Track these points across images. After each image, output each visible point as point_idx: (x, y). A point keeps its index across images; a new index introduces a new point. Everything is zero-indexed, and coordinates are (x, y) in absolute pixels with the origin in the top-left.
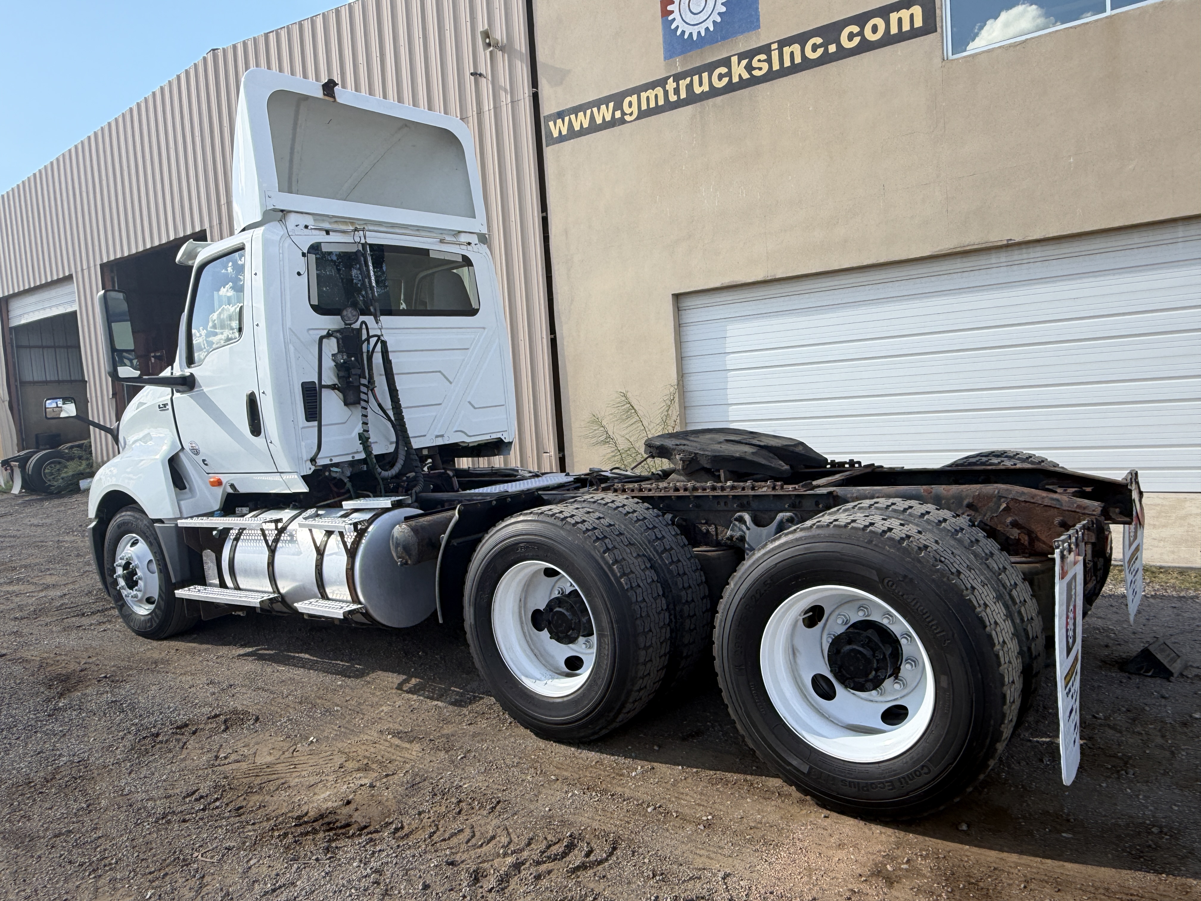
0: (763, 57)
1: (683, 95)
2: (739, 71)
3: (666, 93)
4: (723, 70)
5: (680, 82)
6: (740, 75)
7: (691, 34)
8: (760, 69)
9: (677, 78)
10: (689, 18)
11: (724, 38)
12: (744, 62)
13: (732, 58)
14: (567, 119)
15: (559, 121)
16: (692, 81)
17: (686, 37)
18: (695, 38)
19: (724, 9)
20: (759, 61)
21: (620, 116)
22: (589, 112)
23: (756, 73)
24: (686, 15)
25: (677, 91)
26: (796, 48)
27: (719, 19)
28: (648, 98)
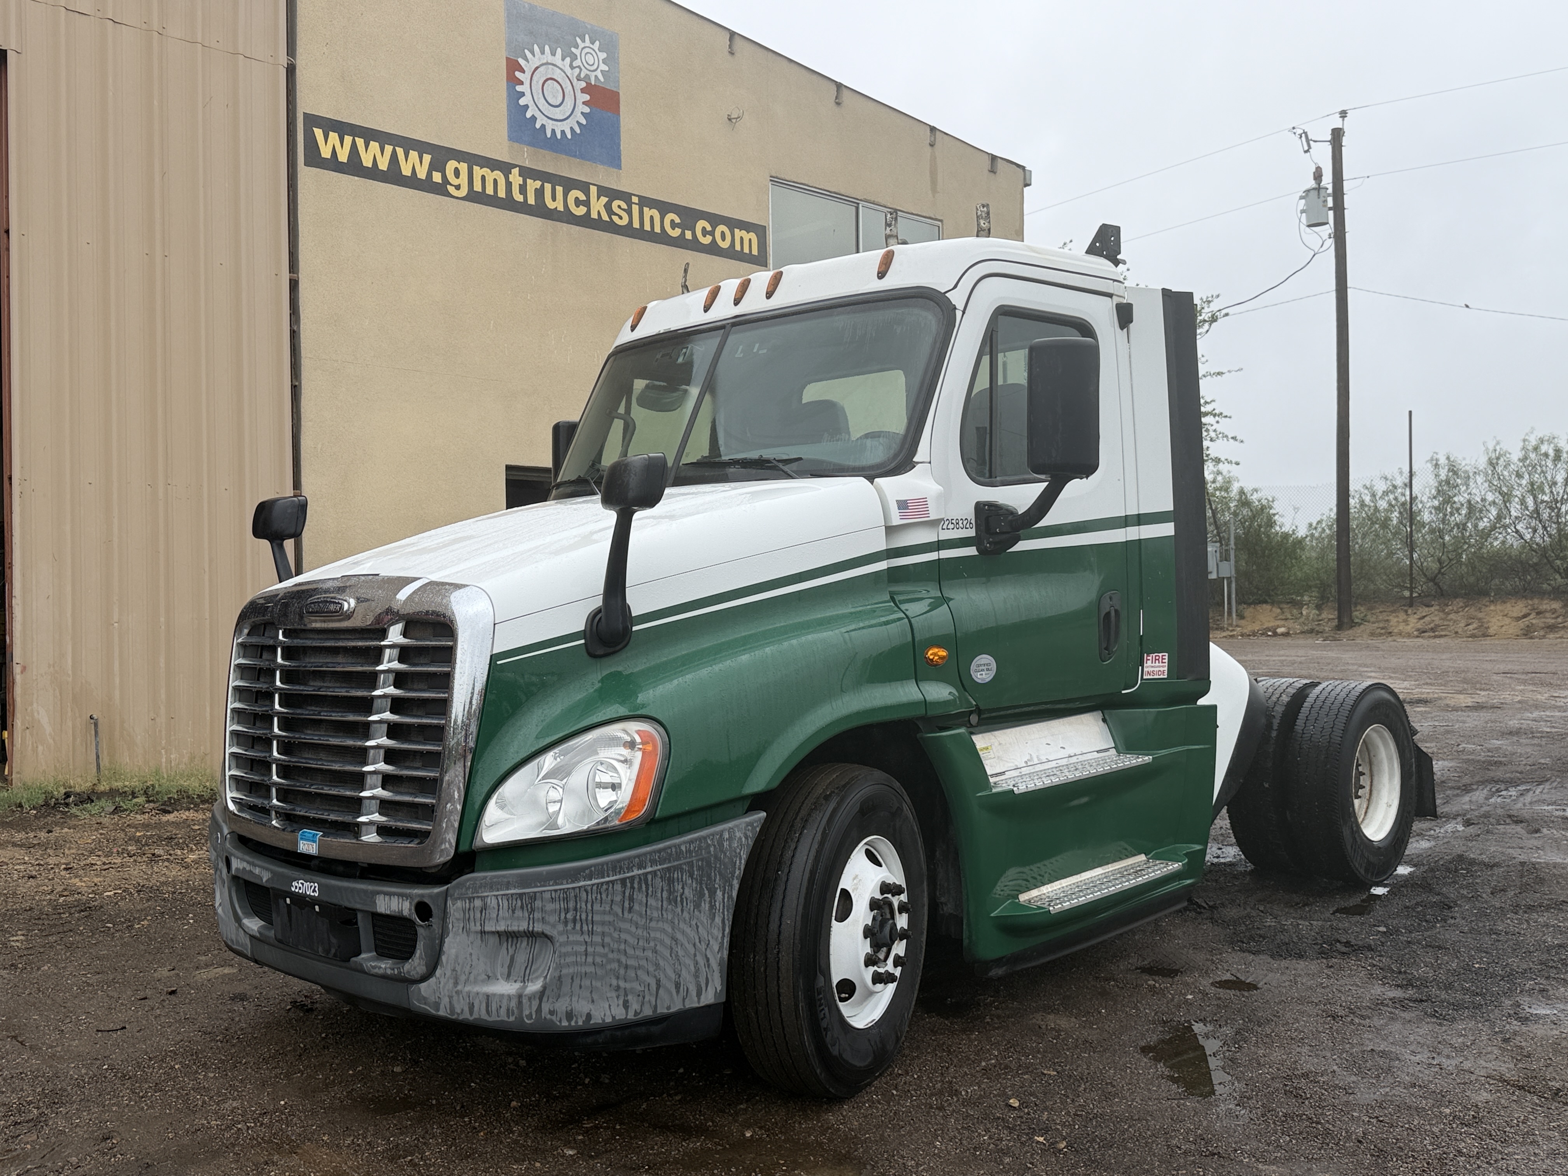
0: (624, 206)
1: (531, 201)
2: (598, 206)
3: (509, 185)
4: (582, 197)
5: (529, 181)
6: (599, 212)
7: (543, 126)
8: (621, 218)
9: (527, 173)
10: (541, 103)
11: (582, 157)
12: (604, 200)
13: (591, 186)
14: (348, 140)
15: (334, 137)
16: (542, 186)
17: (538, 126)
18: (549, 135)
19: (584, 122)
20: (619, 207)
21: (440, 181)
22: (389, 149)
23: (615, 218)
24: (539, 98)
25: (523, 189)
26: (655, 213)
27: (578, 131)
28: (483, 178)
